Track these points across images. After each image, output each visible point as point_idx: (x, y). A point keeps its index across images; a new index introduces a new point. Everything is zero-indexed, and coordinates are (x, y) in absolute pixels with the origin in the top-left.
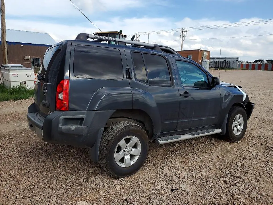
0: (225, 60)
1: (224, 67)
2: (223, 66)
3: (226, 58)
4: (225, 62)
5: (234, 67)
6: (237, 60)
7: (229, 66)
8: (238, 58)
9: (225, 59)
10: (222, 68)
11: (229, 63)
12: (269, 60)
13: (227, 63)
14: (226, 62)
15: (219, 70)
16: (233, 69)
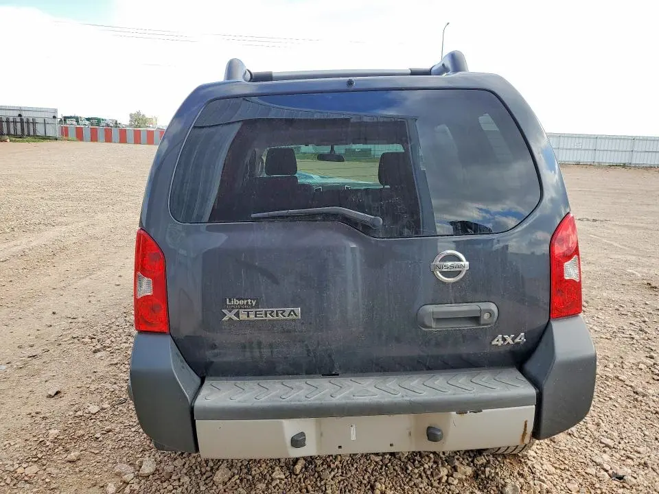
0: (20, 115)
1: (19, 133)
2: (15, 129)
3: (20, 109)
4: (22, 120)
5: (48, 135)
6: (54, 117)
7: (34, 130)
8: (56, 111)
9: (19, 113)
10: (16, 136)
11: (34, 123)
12: (92, 119)
13: (28, 122)
14: (25, 120)
15: (8, 140)
16: (46, 138)
